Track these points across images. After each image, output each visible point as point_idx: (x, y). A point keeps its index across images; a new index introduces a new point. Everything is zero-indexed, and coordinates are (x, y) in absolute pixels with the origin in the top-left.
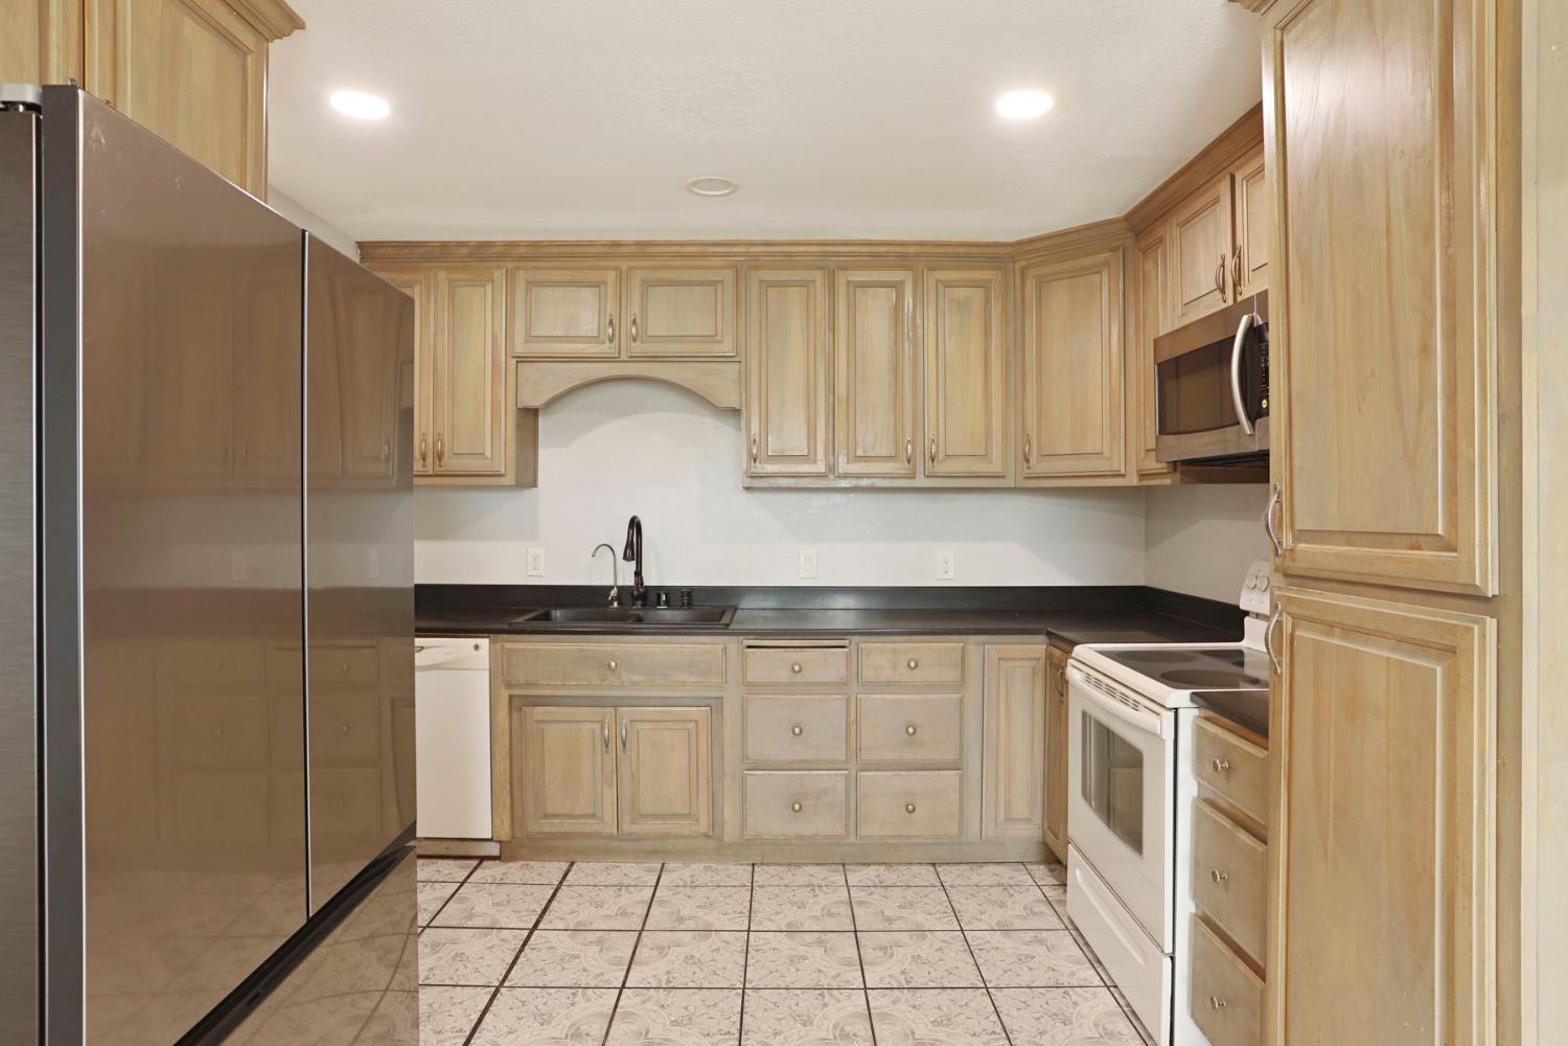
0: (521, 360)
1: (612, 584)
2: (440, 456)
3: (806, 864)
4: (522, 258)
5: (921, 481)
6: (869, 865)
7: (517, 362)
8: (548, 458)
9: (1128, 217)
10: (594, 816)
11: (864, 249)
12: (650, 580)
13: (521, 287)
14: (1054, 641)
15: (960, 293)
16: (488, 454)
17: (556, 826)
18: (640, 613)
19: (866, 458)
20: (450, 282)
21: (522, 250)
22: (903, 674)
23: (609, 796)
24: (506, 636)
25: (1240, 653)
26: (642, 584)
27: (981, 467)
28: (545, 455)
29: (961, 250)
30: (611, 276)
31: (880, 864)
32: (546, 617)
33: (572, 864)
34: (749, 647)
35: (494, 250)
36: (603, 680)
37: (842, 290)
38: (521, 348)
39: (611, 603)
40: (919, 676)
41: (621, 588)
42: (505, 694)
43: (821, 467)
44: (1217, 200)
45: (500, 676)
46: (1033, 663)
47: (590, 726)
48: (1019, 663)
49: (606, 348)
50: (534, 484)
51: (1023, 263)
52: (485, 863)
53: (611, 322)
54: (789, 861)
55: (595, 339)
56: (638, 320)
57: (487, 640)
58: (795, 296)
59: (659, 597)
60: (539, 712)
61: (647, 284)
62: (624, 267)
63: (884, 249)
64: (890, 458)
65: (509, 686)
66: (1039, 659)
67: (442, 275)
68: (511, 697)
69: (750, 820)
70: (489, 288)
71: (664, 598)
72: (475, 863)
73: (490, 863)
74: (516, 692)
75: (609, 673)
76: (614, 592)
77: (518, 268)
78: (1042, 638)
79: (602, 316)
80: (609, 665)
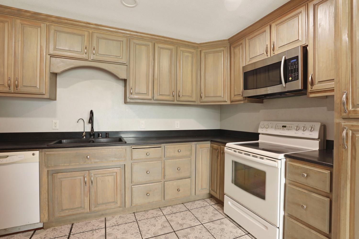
0: (52, 56)
1: (83, 131)
2: (17, 86)
3: (149, 210)
4: (53, 22)
5: (176, 102)
6: (166, 207)
7: (50, 57)
9: (229, 40)
10: (81, 207)
11: (163, 39)
12: (96, 130)
13: (52, 32)
14: (212, 142)
15: (186, 54)
16: (38, 87)
17: (67, 213)
18: (93, 140)
19: (162, 95)
20: (22, 24)
21: (53, 19)
22: (177, 154)
23: (87, 200)
24: (46, 149)
25: (258, 143)
26: (93, 131)
27: (190, 99)
28: (59, 90)
29: (187, 43)
30: (86, 34)
31: (169, 206)
32: (60, 142)
33: (73, 224)
34: (133, 149)
35: (43, 17)
36: (85, 162)
38: (52, 52)
39: (83, 137)
40: (181, 154)
41: (86, 132)
42: (46, 170)
43: (150, 97)
44: (265, 31)
45: (45, 164)
46: (207, 148)
47: (79, 178)
48: (204, 149)
49: (84, 56)
50: (55, 99)
51: (200, 49)
52: (36, 231)
53: (86, 48)
54: (144, 210)
55: (80, 53)
56: (95, 48)
57: (38, 152)
60: (60, 175)
61: (99, 38)
62: (91, 32)
63: (168, 40)
64: (168, 95)
65: (48, 167)
66: (208, 148)
67: (18, 21)
68: (48, 171)
69: (134, 200)
70: (39, 29)
71: (100, 135)
72: (32, 232)
73: (39, 231)
74: (50, 169)
75: (87, 160)
76: (84, 134)
77: (51, 25)
78: (209, 142)
79: (83, 45)
80: (87, 157)
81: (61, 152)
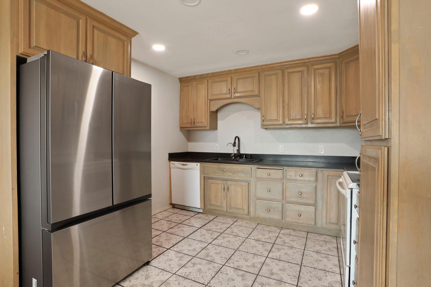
0: (210, 100)
1: (232, 153)
2: (194, 123)
3: (272, 226)
4: (211, 77)
5: (310, 125)
6: (289, 229)
7: (210, 101)
8: (220, 123)
10: (221, 206)
11: (293, 63)
12: (242, 152)
13: (210, 83)
15: (321, 71)
16: (204, 122)
18: (238, 160)
19: (293, 120)
20: (196, 84)
21: (210, 75)
22: (298, 178)
23: (225, 202)
24: (203, 163)
26: (240, 153)
27: (328, 121)
29: (321, 59)
30: (229, 78)
31: (292, 229)
33: (217, 217)
34: (257, 168)
35: (205, 76)
36: (223, 174)
37: (286, 74)
38: (210, 98)
39: (232, 157)
40: (302, 178)
41: (234, 154)
42: (203, 176)
43: (281, 122)
45: (202, 172)
47: (221, 185)
48: (334, 177)
49: (228, 96)
50: (216, 129)
51: (342, 59)
52: (199, 214)
53: (229, 89)
55: (226, 94)
56: (235, 88)
57: (199, 164)
58: (274, 77)
59: (243, 156)
60: (210, 181)
61: (237, 79)
62: (232, 76)
63: (298, 62)
64: (300, 119)
65: (204, 174)
67: (194, 83)
68: (204, 177)
69: (257, 212)
70: (204, 84)
71: (244, 156)
72: (196, 213)
77: (209, 79)
78: (342, 170)
79: (227, 88)
80: (224, 171)
81: (210, 166)
